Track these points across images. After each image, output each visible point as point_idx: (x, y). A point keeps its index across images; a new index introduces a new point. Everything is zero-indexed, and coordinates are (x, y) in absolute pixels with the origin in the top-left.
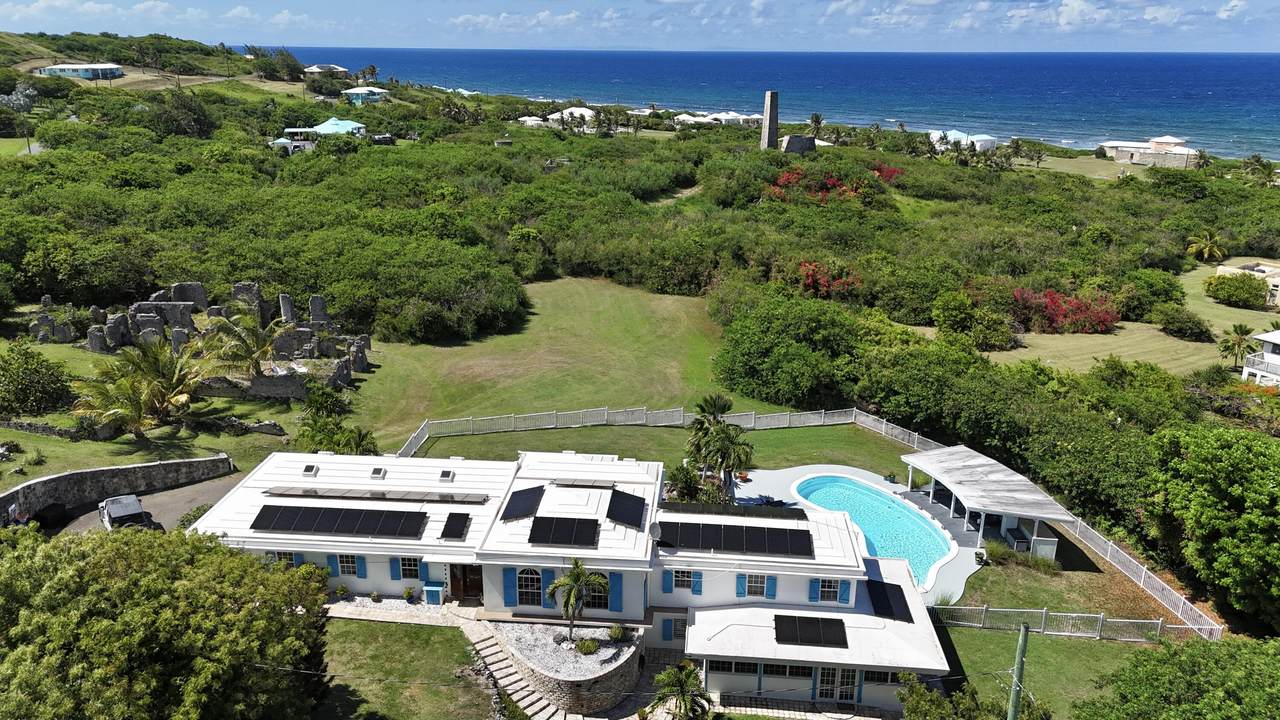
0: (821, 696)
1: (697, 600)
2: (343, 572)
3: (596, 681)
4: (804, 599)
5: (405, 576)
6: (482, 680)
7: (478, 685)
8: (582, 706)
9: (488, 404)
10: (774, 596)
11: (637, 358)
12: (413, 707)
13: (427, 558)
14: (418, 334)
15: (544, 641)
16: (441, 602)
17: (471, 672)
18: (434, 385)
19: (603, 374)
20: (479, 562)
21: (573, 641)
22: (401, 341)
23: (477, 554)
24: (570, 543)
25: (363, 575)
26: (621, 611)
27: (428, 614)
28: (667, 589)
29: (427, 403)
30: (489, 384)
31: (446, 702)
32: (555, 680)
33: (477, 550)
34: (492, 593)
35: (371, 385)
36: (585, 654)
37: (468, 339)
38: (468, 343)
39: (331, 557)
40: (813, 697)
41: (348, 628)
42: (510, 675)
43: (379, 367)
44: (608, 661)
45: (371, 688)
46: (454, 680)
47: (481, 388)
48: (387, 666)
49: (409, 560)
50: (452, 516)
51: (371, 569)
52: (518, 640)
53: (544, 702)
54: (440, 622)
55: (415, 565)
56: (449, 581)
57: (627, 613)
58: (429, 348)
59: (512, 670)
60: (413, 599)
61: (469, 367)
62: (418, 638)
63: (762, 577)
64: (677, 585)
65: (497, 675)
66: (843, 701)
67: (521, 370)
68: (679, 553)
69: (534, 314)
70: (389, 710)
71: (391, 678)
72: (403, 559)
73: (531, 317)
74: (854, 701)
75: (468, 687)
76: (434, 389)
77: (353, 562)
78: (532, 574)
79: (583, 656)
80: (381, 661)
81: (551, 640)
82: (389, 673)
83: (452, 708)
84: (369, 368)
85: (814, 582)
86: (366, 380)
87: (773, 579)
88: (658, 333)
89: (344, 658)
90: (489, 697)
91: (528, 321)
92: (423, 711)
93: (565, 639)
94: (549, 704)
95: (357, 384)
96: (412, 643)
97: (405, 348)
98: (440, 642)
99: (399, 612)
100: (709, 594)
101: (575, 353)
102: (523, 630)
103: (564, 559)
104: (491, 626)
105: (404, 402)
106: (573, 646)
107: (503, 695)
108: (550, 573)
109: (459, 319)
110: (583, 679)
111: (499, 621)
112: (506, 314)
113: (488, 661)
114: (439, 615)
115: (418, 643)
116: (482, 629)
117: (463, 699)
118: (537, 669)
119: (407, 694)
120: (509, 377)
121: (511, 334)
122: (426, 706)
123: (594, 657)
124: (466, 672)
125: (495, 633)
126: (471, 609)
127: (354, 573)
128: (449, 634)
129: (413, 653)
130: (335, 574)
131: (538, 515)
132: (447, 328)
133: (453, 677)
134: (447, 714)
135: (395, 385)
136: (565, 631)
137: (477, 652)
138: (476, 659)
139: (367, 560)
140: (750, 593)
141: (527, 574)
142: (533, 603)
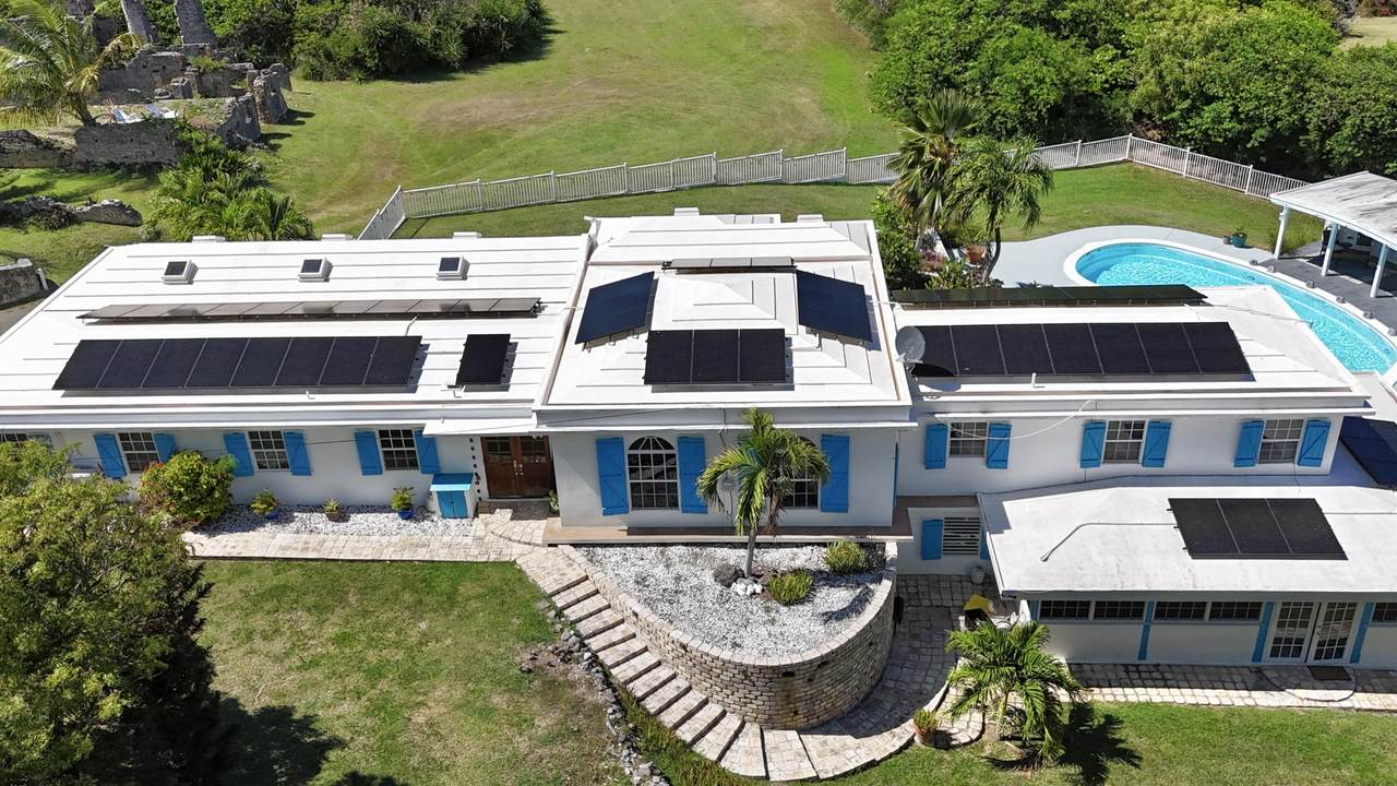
0: (1274, 653)
1: (999, 478)
2: (261, 466)
3: (823, 662)
4: (1225, 463)
5: (390, 465)
6: (578, 671)
7: (572, 685)
8: (796, 713)
9: (501, 162)
10: (1161, 461)
11: (739, 85)
12: (437, 751)
13: (432, 428)
14: (370, 63)
15: (694, 581)
16: (470, 512)
17: (552, 658)
18: (407, 139)
19: (687, 110)
20: (544, 429)
21: (756, 577)
22: (342, 77)
23: (540, 414)
24: (734, 380)
25: (304, 469)
26: (846, 511)
27: (446, 539)
28: (933, 460)
29: (395, 166)
30: (498, 133)
31: (508, 732)
32: (736, 665)
33: (537, 406)
34: (576, 490)
35: (296, 144)
36: (788, 604)
37: (455, 71)
38: (454, 75)
39: (232, 438)
40: (1257, 657)
41: (281, 579)
42: (635, 655)
43: (309, 115)
44: (841, 615)
45: (339, 710)
46: (519, 681)
47: (487, 141)
48: (372, 656)
49: (396, 433)
50: (473, 342)
51: (316, 455)
52: (641, 581)
53: (712, 710)
54: (474, 554)
55: (410, 444)
56: (481, 470)
57: (856, 514)
58: (391, 85)
59: (635, 645)
60: (411, 511)
61: (461, 110)
62: (430, 590)
63: (1140, 425)
64: (954, 452)
65: (608, 658)
66: (1323, 662)
67: (549, 111)
68: (965, 388)
69: (556, 32)
70: (386, 761)
71: (383, 685)
72: (383, 433)
73: (551, 37)
74: (1345, 661)
75: (553, 690)
76: (405, 145)
77: (280, 445)
78: (657, 447)
79: (784, 609)
80: (360, 648)
81: (708, 577)
82: (375, 674)
83: (522, 744)
84: (290, 117)
85: (1250, 427)
86: (289, 135)
87: (1162, 428)
88: (765, 48)
89: (278, 646)
90: (598, 709)
91: (550, 41)
92: (460, 760)
93: (738, 575)
94: (724, 714)
95: (273, 142)
96: (421, 601)
97: (350, 88)
98: (479, 597)
99: (385, 540)
100: (1024, 463)
101: (635, 82)
102: (647, 560)
103: (725, 414)
104: (578, 555)
105: (355, 166)
106: (758, 588)
107: (627, 703)
108: (695, 446)
109: (436, 36)
110: (797, 659)
111: (594, 545)
112: (511, 26)
113: (585, 627)
114: (469, 540)
115: (430, 600)
116: (562, 564)
117: (544, 723)
118: (694, 644)
119: (421, 720)
120: (531, 122)
121: (524, 61)
122: (467, 747)
123: (806, 608)
124: (543, 659)
125: (591, 570)
126: (533, 524)
127: (285, 466)
128: (495, 578)
129: (423, 625)
130: (244, 470)
131: (655, 326)
132: (417, 49)
133: (516, 671)
134: (515, 761)
135: (339, 141)
136: (737, 557)
137: (560, 613)
138: (558, 627)
139: (309, 439)
140: (1109, 458)
141: (647, 447)
142: (661, 505)
